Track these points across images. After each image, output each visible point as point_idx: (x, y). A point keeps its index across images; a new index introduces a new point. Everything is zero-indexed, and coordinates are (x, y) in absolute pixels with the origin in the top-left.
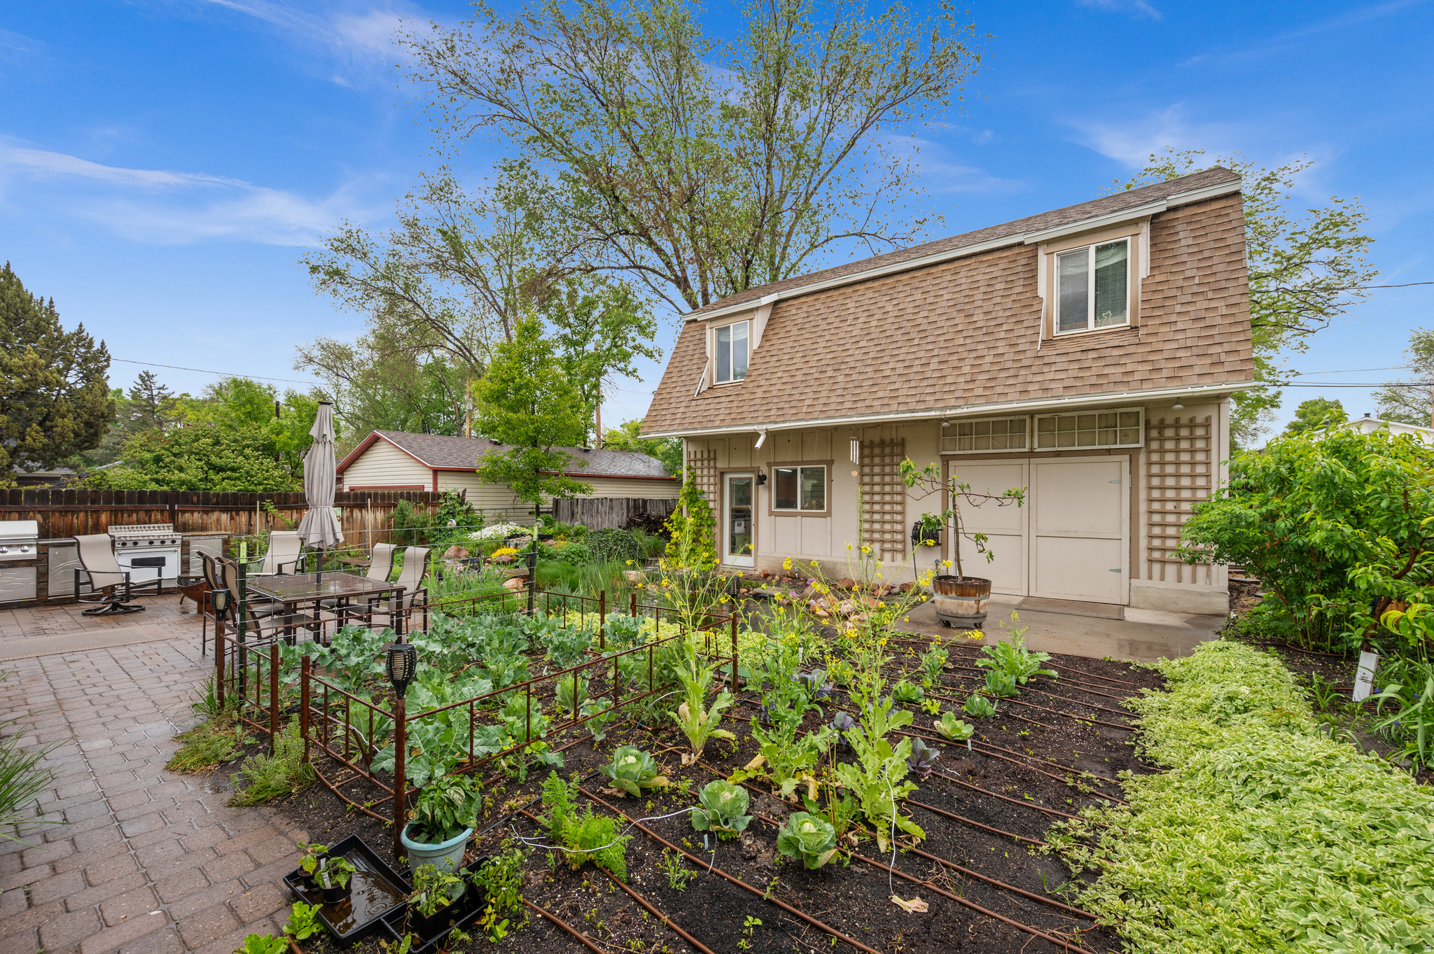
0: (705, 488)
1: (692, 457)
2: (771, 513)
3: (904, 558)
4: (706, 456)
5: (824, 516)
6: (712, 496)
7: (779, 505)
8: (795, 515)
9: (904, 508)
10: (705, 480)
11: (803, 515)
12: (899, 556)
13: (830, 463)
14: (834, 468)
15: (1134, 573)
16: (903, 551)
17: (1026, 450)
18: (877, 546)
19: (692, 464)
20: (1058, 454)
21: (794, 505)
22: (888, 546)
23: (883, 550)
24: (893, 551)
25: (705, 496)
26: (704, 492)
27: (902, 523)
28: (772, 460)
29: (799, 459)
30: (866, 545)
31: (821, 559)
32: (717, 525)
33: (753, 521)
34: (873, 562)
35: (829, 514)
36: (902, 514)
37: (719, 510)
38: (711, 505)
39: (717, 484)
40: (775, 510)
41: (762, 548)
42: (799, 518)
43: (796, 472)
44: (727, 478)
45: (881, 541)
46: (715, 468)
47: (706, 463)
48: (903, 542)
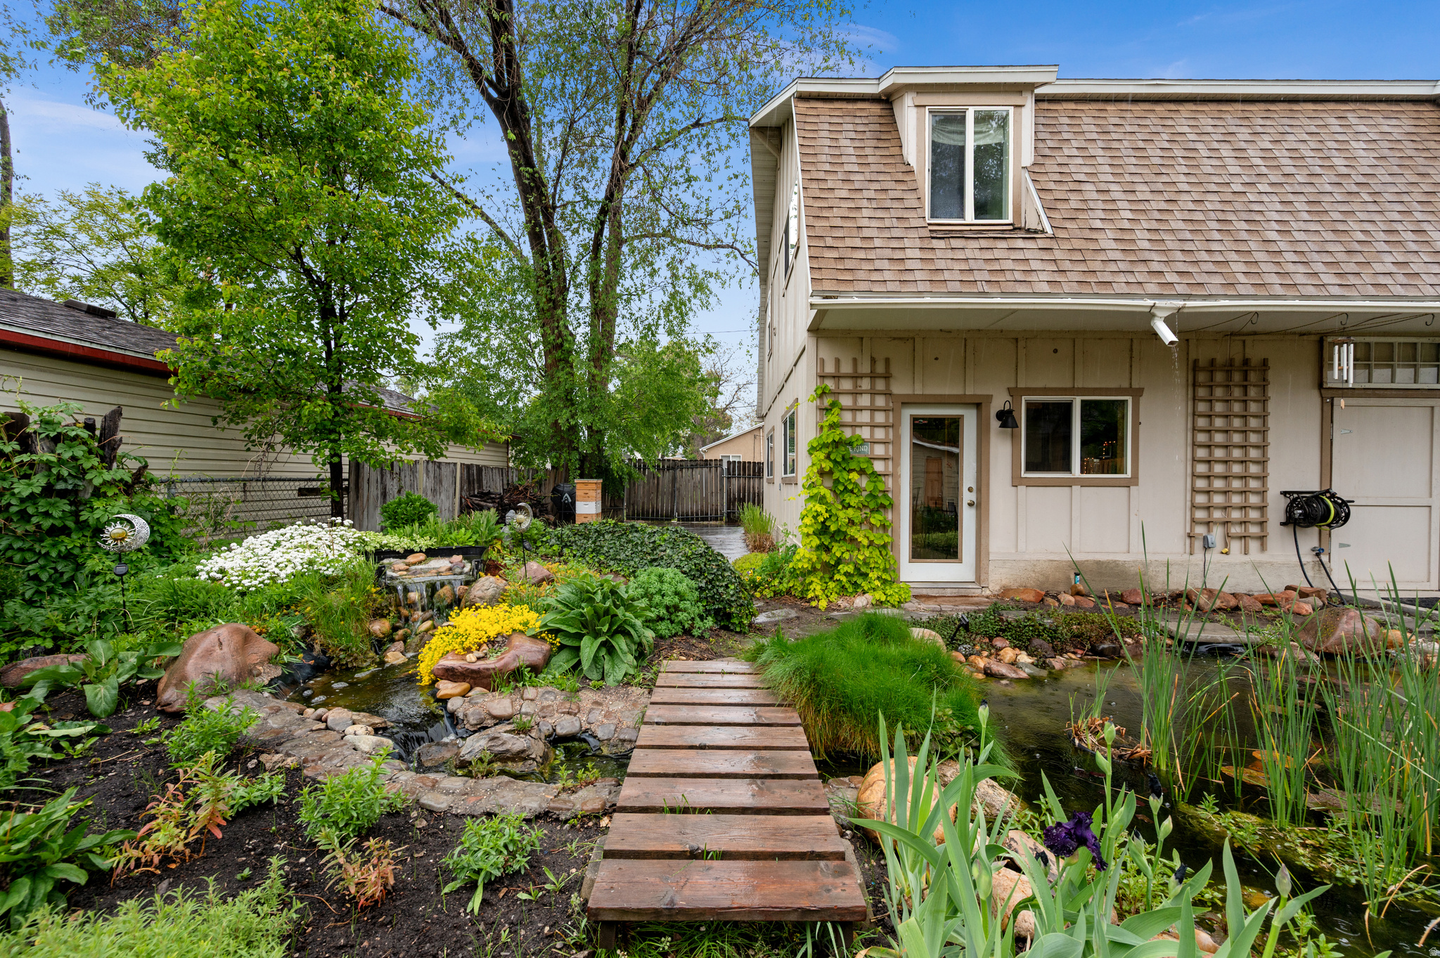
0: (864, 433)
1: (830, 369)
2: (1016, 481)
3: (1263, 548)
4: (865, 368)
5: (1127, 484)
6: (879, 450)
7: (1030, 467)
8: (1069, 484)
9: (1264, 469)
10: (864, 417)
11: (1084, 484)
12: (1254, 545)
13: (1137, 393)
14: (1142, 400)
16: (1262, 538)
18: (1218, 531)
19: (831, 384)
21: (1067, 468)
22: (1236, 530)
23: (1228, 536)
24: (1243, 538)
25: (866, 449)
26: (864, 442)
27: (1262, 493)
28: (1021, 385)
29: (1079, 384)
30: (1200, 530)
31: (1121, 558)
32: (892, 506)
33: (967, 497)
34: (1214, 556)
35: (1134, 480)
36: (1262, 478)
37: (895, 476)
38: (879, 467)
39: (893, 426)
40: (1023, 475)
41: (998, 544)
42: (1076, 488)
43: (1068, 407)
44: (907, 414)
45: (1225, 523)
46: (888, 394)
47: (865, 384)
48: (1262, 524)
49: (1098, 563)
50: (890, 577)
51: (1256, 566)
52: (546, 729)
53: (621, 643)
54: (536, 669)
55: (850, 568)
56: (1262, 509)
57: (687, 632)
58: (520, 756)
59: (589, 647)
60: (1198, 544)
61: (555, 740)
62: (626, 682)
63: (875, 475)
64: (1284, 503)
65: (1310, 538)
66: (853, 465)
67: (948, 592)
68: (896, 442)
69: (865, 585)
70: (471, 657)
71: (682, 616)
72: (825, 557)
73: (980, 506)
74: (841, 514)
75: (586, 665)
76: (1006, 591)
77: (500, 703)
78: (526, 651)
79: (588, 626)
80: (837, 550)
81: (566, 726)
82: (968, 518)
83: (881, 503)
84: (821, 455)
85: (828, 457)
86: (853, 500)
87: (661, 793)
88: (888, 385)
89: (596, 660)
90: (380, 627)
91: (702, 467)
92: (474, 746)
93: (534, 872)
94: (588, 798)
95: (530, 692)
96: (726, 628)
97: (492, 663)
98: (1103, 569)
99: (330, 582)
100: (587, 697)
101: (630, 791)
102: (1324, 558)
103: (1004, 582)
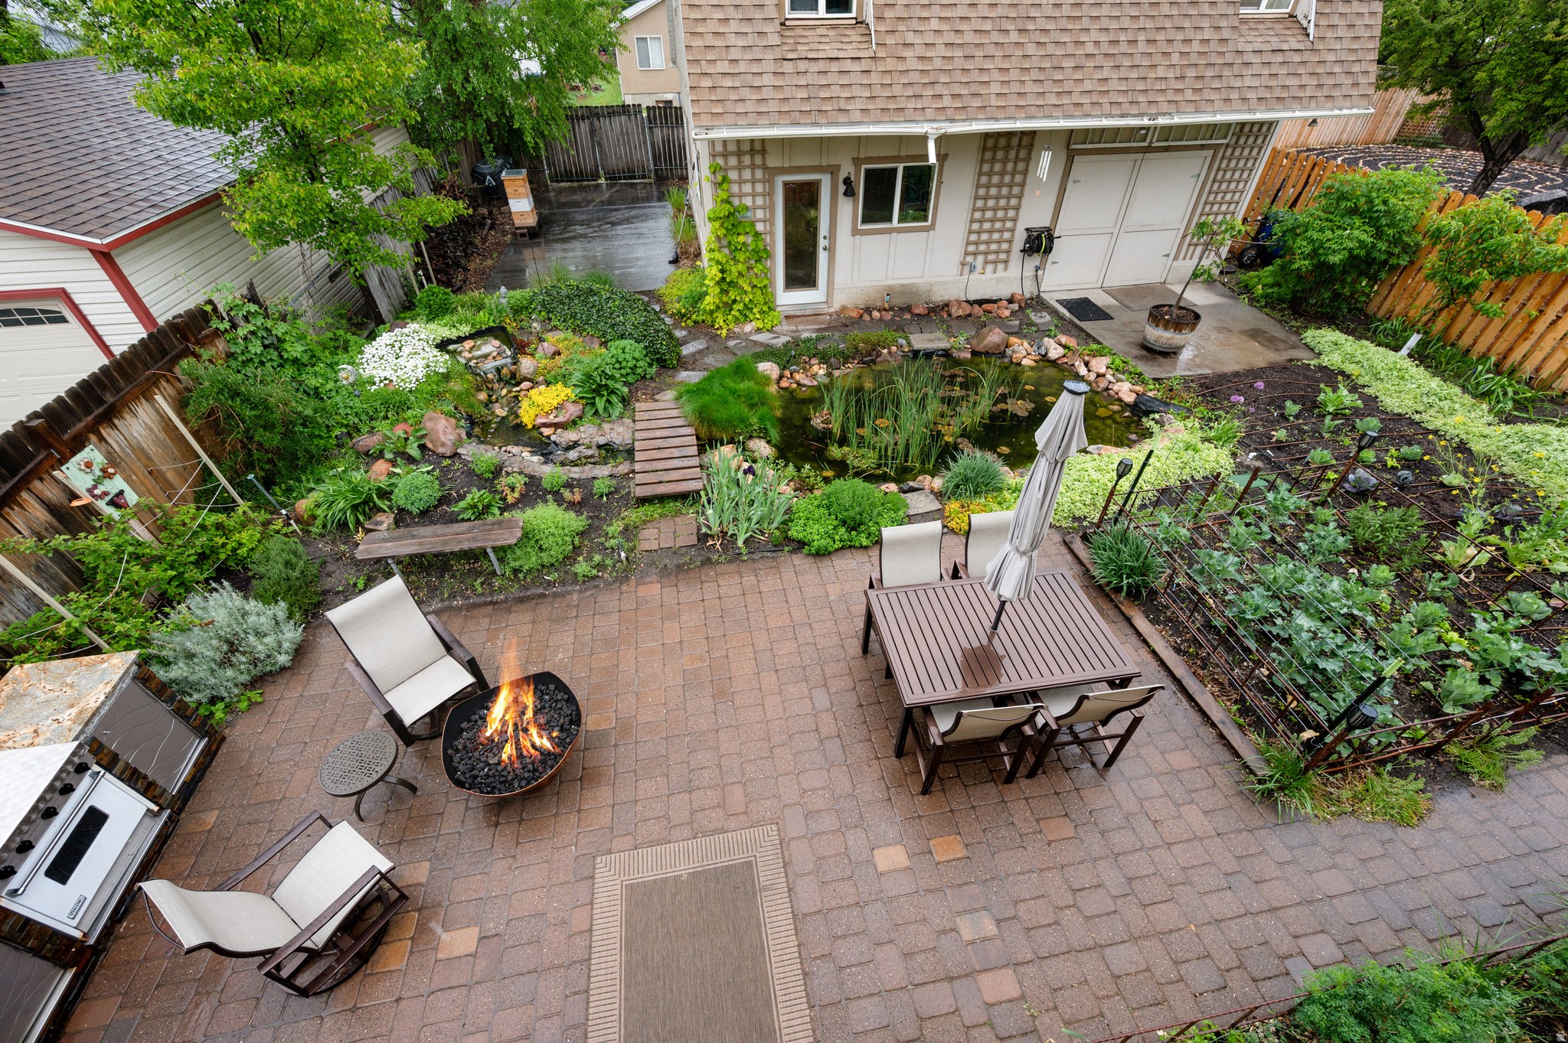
0: (748, 201)
1: (719, 148)
2: (855, 232)
3: (1006, 269)
4: (746, 147)
5: (928, 229)
6: (760, 214)
7: (864, 221)
8: (889, 231)
9: (1017, 214)
10: (747, 188)
11: (899, 231)
12: (1001, 266)
13: (943, 159)
14: (946, 165)
15: (1176, 258)
16: (1006, 262)
17: (1145, 144)
18: (980, 259)
19: (720, 161)
20: (1167, 149)
21: (889, 219)
22: (992, 257)
23: (986, 262)
24: (995, 262)
25: (750, 214)
26: (747, 208)
27: (1012, 230)
28: (862, 156)
29: (903, 154)
30: (969, 259)
31: (917, 281)
32: (770, 256)
33: (822, 243)
34: (974, 276)
35: (932, 227)
36: (1015, 220)
37: (772, 233)
38: (760, 227)
39: (770, 194)
40: (860, 227)
41: (840, 278)
42: (894, 235)
43: (894, 170)
44: (780, 181)
45: (986, 253)
46: (764, 167)
47: (747, 160)
48: (1008, 252)
49: (903, 286)
50: (770, 306)
51: (999, 280)
52: (594, 444)
53: (614, 399)
54: (580, 418)
55: (741, 306)
56: (1010, 242)
57: (644, 377)
58: (592, 456)
59: (600, 403)
60: (967, 269)
61: (599, 447)
62: (621, 417)
63: (757, 235)
64: (1025, 235)
65: (1036, 260)
66: (740, 230)
67: (807, 312)
68: (771, 208)
69: (751, 316)
70: (551, 417)
71: (639, 371)
72: (725, 299)
73: (831, 250)
74: (733, 269)
75: (601, 411)
76: (844, 308)
77: (571, 436)
78: (573, 410)
79: (597, 391)
80: (732, 295)
81: (602, 441)
82: (822, 257)
83: (762, 255)
84: (717, 224)
85: (722, 225)
86: (741, 257)
87: (648, 466)
88: (764, 160)
89: (605, 408)
90: (483, 396)
91: (619, 114)
92: (573, 455)
93: (617, 491)
94: (624, 468)
95: (582, 429)
96: (664, 367)
97: (560, 419)
98: (905, 290)
99: (446, 377)
100: (606, 426)
101: (638, 467)
102: (1040, 272)
103: (844, 303)
